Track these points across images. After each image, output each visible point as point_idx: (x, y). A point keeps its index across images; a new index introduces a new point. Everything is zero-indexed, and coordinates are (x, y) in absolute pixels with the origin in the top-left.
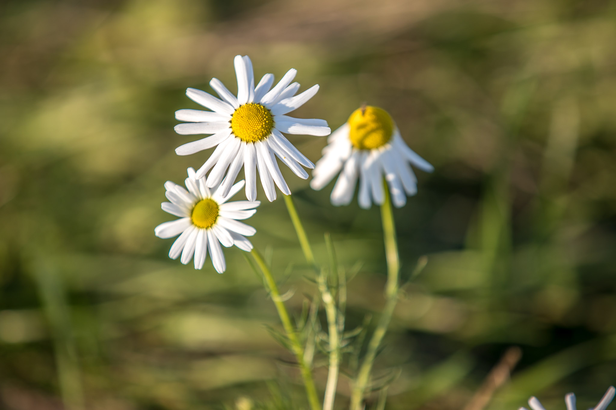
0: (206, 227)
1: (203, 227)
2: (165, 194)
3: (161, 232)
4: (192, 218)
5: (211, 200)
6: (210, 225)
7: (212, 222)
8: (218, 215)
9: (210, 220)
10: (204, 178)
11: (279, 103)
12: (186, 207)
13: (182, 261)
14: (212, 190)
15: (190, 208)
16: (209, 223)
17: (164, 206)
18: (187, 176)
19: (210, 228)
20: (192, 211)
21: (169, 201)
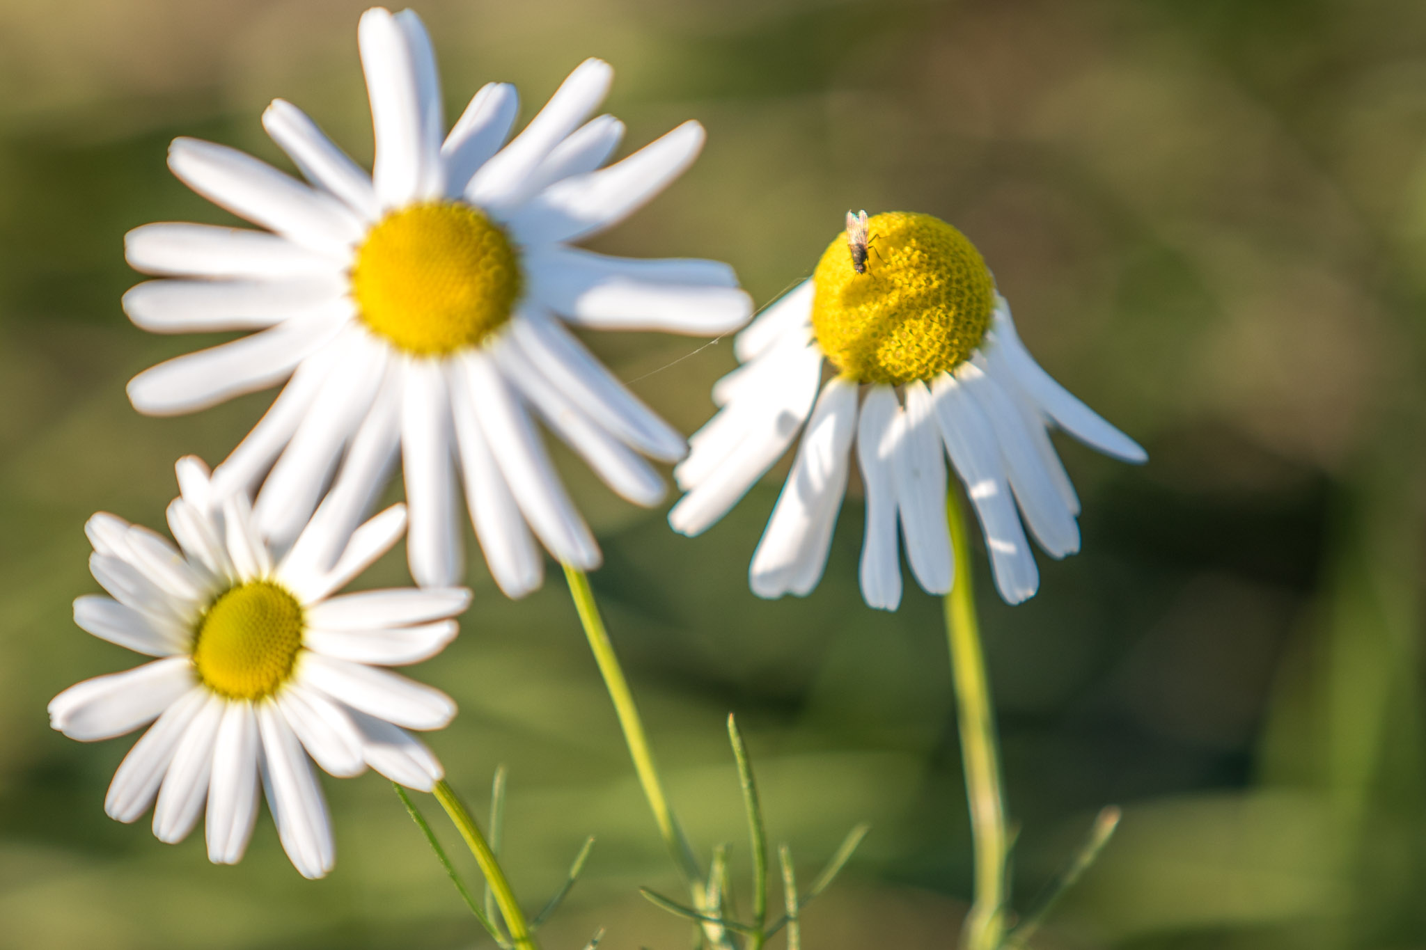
0: (251, 691)
1: (240, 696)
2: (88, 562)
3: (74, 716)
4: (196, 659)
5: (270, 586)
6: (266, 685)
7: (275, 672)
8: (300, 647)
9: (271, 666)
10: (243, 501)
11: (542, 199)
12: (173, 616)
13: (158, 832)
14: (278, 550)
15: (190, 618)
16: (264, 677)
17: (86, 612)
18: (176, 493)
19: (269, 699)
20: (197, 631)
21: (101, 592)
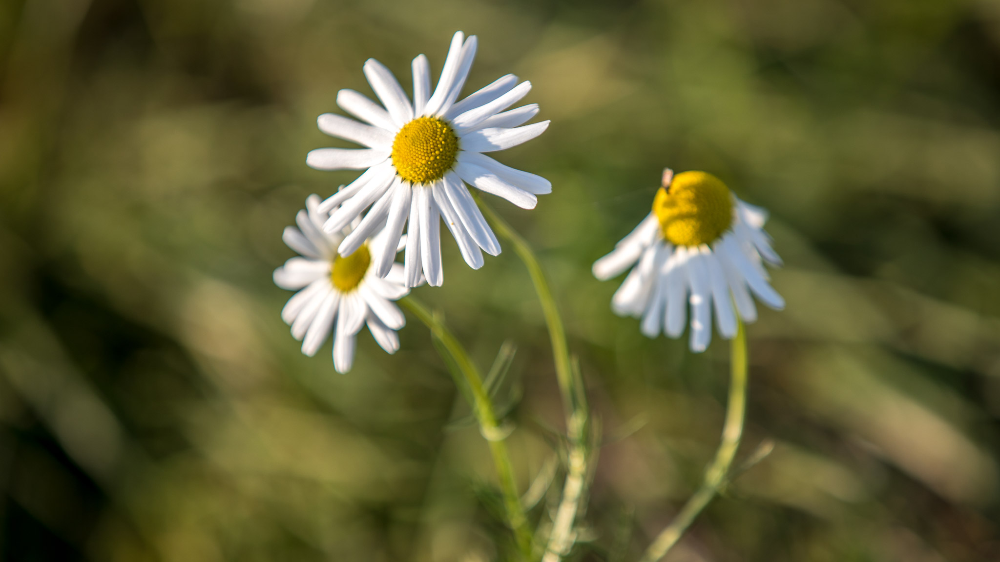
11: (479, 132)
13: (293, 333)
17: (288, 235)
21: (298, 228)
